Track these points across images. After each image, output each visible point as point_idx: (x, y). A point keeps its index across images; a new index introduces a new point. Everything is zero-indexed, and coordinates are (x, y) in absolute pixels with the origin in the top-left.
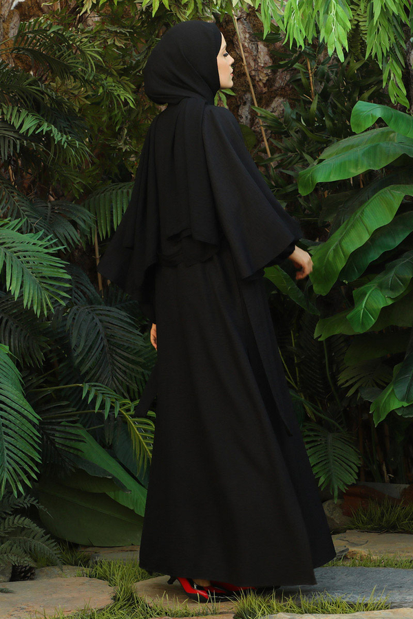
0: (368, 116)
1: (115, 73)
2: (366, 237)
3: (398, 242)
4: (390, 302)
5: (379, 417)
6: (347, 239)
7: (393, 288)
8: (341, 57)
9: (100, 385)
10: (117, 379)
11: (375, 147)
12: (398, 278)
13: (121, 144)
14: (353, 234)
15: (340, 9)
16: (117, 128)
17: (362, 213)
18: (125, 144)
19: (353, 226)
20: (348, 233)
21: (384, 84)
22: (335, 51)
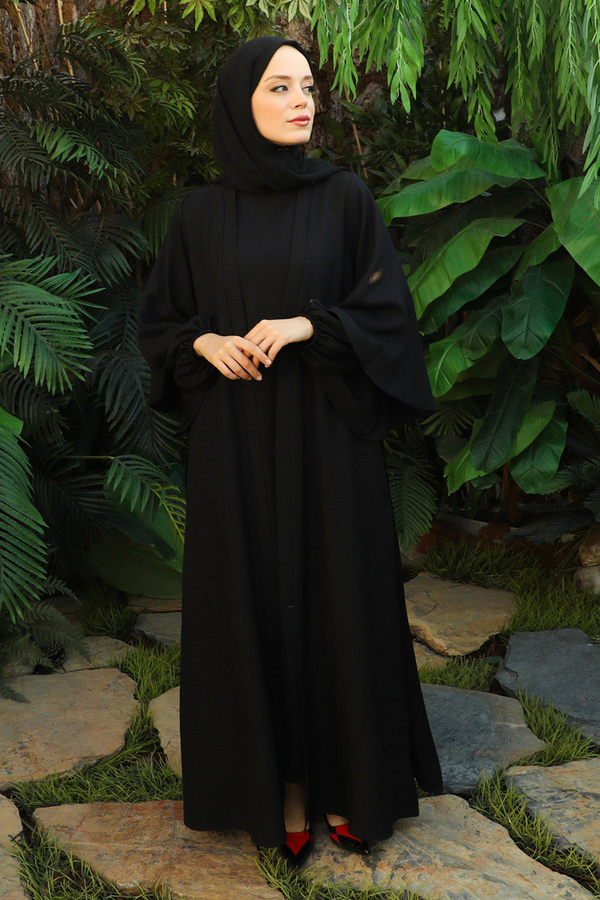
0: (450, 151)
1: (175, 75)
2: (447, 286)
3: (483, 290)
4: (470, 364)
5: (453, 485)
6: (424, 286)
7: (473, 348)
8: (407, 106)
9: (139, 458)
10: (157, 444)
11: (461, 175)
12: (481, 337)
13: (189, 147)
14: (432, 279)
15: (407, 44)
16: (184, 131)
17: (444, 254)
18: (194, 146)
19: (433, 269)
20: (426, 277)
21: (470, 118)
22: (399, 98)
